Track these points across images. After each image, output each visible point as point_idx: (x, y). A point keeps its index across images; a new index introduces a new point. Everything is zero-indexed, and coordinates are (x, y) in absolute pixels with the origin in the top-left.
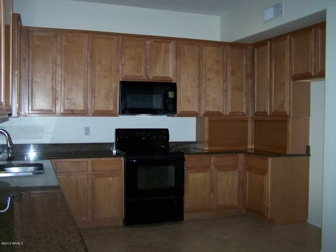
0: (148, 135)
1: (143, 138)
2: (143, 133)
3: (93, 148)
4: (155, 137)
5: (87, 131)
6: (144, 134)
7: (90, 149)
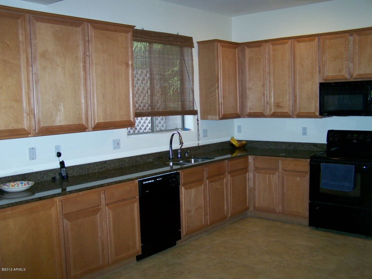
0: (360, 138)
1: (354, 141)
2: (355, 135)
3: (308, 148)
4: (369, 141)
5: (304, 132)
6: (356, 137)
7: (306, 148)
